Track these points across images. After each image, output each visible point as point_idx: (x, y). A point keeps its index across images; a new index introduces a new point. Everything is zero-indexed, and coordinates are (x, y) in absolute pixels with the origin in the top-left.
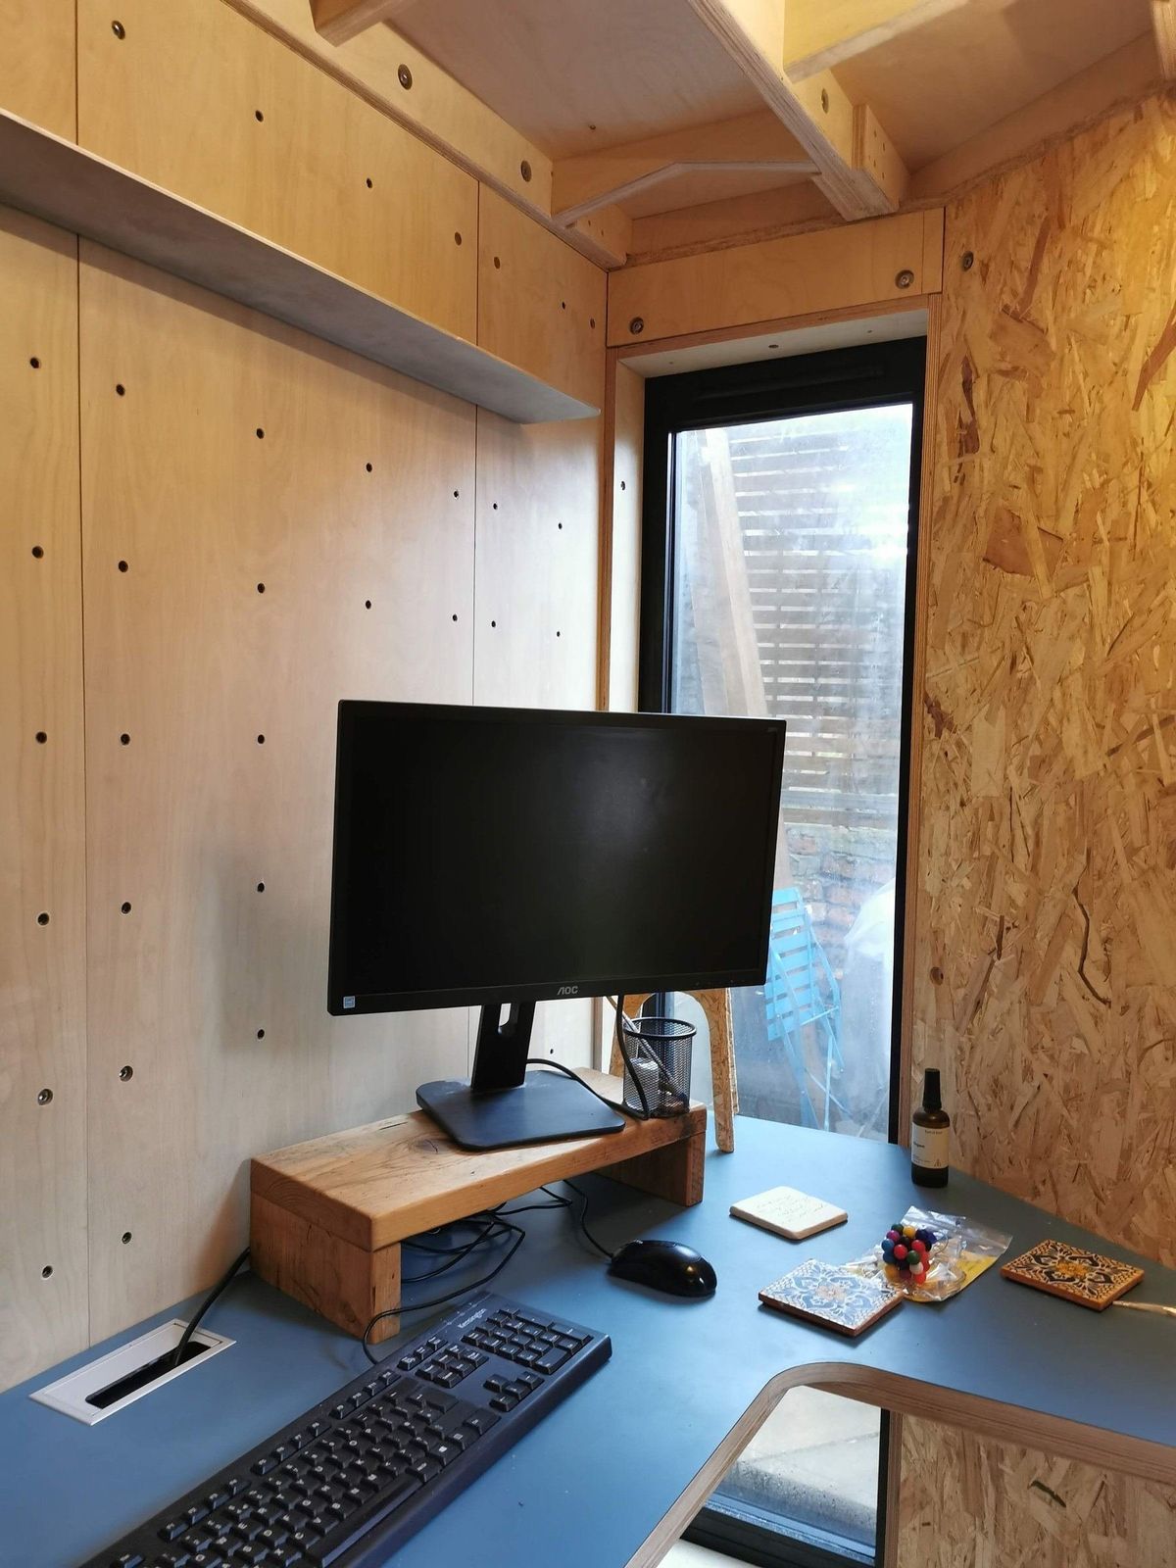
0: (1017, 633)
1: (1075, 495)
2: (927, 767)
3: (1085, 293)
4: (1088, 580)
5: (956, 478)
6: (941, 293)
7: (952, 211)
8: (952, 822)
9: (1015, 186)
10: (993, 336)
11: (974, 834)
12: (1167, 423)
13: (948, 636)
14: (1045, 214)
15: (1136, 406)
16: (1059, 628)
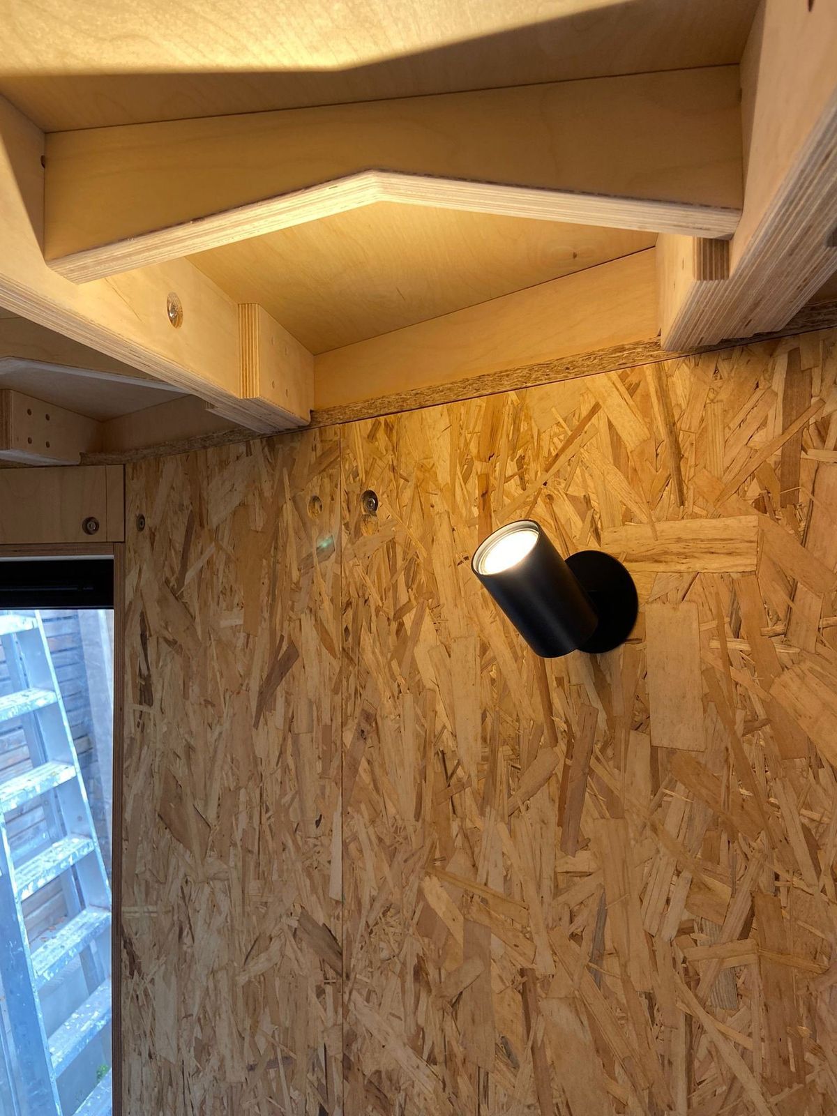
0: (181, 902)
1: (216, 790)
2: (125, 1002)
3: (219, 597)
4: (228, 880)
5: (139, 723)
6: (124, 542)
7: (129, 470)
8: (144, 1069)
9: (172, 470)
10: (159, 602)
11: (159, 1092)
12: (277, 754)
13: (136, 878)
14: (191, 508)
15: (256, 725)
16: (210, 918)
